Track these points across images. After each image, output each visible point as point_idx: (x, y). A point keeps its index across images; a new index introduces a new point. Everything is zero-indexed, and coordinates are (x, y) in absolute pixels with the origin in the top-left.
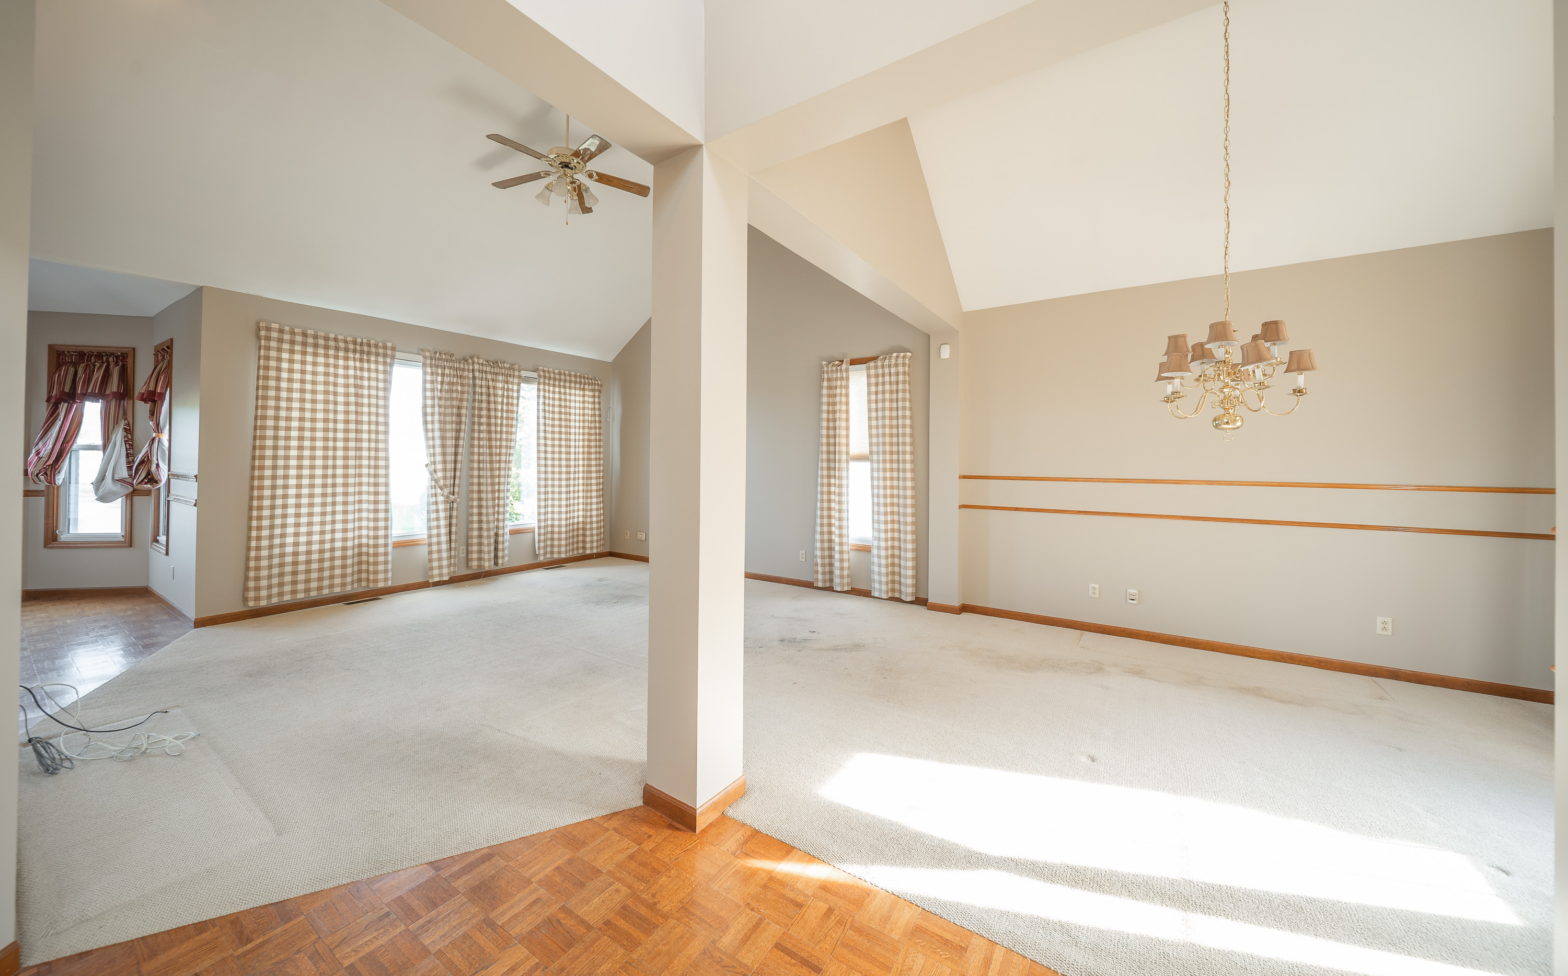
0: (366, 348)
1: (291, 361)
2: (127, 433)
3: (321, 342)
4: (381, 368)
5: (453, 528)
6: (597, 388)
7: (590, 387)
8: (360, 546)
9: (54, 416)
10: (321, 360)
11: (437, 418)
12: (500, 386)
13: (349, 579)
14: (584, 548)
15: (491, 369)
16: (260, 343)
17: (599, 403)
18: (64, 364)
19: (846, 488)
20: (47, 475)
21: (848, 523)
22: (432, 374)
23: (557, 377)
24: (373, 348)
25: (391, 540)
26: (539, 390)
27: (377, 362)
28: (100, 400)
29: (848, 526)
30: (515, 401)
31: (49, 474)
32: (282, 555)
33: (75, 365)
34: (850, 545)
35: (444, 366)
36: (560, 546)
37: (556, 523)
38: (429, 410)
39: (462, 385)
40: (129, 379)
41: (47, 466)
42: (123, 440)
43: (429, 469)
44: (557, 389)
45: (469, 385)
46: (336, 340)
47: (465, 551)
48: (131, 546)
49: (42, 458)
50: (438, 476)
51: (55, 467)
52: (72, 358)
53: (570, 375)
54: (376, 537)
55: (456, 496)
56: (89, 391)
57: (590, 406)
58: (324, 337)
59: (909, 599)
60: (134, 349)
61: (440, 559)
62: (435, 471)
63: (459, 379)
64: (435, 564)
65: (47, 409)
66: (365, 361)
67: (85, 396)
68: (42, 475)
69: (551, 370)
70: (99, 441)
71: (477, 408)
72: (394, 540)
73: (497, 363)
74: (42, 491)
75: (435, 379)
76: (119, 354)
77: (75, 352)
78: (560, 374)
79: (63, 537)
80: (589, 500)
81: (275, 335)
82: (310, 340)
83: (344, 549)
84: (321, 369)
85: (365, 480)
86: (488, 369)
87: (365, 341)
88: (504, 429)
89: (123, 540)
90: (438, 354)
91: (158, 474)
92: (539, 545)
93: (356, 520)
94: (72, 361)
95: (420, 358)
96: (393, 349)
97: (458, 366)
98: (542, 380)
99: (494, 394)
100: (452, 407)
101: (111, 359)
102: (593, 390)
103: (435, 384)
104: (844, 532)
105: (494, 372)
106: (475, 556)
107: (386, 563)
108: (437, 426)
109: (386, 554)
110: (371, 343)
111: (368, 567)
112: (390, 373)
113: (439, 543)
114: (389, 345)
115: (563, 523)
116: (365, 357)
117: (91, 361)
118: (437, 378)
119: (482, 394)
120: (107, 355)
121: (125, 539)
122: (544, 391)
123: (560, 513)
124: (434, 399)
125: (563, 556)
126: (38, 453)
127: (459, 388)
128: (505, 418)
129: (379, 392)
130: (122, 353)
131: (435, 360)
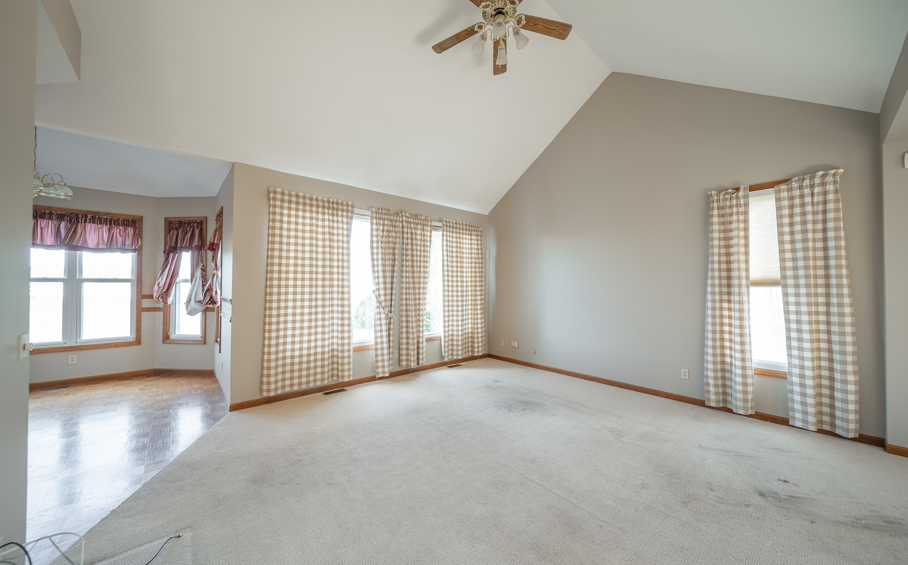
0: (335, 206)
1: (289, 216)
2: (203, 271)
3: (308, 201)
4: (345, 220)
5: (391, 337)
6: (479, 234)
7: (475, 233)
8: (333, 350)
9: (167, 262)
10: (308, 214)
11: (380, 256)
12: (419, 233)
13: (326, 376)
14: (473, 351)
15: (413, 221)
16: (270, 203)
17: (481, 245)
18: (172, 229)
19: (747, 313)
20: (163, 298)
21: (750, 347)
22: (377, 224)
23: (455, 226)
24: (340, 206)
25: (352, 346)
26: (443, 235)
27: (342, 216)
28: (190, 251)
29: (751, 351)
30: (428, 244)
31: (164, 298)
32: (284, 358)
33: (177, 229)
34: (753, 368)
35: (384, 218)
36: (457, 350)
37: (455, 333)
38: (375, 251)
39: (396, 232)
40: (204, 237)
41: (163, 292)
42: (201, 276)
43: (375, 294)
44: (454, 235)
45: (400, 232)
46: (317, 200)
47: (398, 354)
48: (205, 344)
49: (160, 287)
50: (381, 299)
51: (167, 293)
52: (176, 225)
53: (462, 224)
54: (343, 345)
55: (393, 314)
56: (184, 245)
57: (476, 247)
58: (310, 198)
59: (851, 435)
60: (206, 217)
61: (383, 361)
62: (379, 295)
63: (394, 228)
64: (380, 364)
65: (164, 257)
66: (335, 215)
67: (183, 248)
68: (161, 298)
69: (450, 220)
70: (189, 278)
71: (405, 249)
72: (354, 346)
73: (417, 216)
74: (162, 308)
75: (379, 227)
76: (199, 221)
77: (177, 222)
78: (456, 223)
79: (172, 337)
80: (476, 316)
81: (279, 196)
82: (301, 200)
83: (323, 353)
84: (308, 221)
85: (335, 302)
86: (412, 220)
87: (335, 200)
88: (422, 264)
89: (201, 339)
90: (380, 210)
91: (216, 298)
92: (445, 349)
93: (330, 331)
94: (176, 227)
95: (369, 213)
96: (353, 206)
97: (393, 219)
98: (445, 228)
99: (416, 238)
100: (389, 248)
101: (195, 225)
102: (477, 235)
103: (379, 231)
104: (747, 356)
105: (415, 223)
106: (404, 357)
107: (349, 363)
108: (380, 262)
109: (349, 357)
110: (339, 202)
111: (338, 366)
112: (351, 224)
113: (382, 349)
114: (350, 203)
115: (460, 333)
116: (335, 212)
117: (185, 227)
118: (380, 227)
119: (407, 239)
120: (193, 222)
121: (202, 339)
122: (447, 236)
123: (458, 326)
124: (378, 243)
125: (460, 357)
126: (158, 285)
127: (394, 234)
128: (422, 256)
129: (344, 238)
130: (200, 221)
131: (379, 214)
